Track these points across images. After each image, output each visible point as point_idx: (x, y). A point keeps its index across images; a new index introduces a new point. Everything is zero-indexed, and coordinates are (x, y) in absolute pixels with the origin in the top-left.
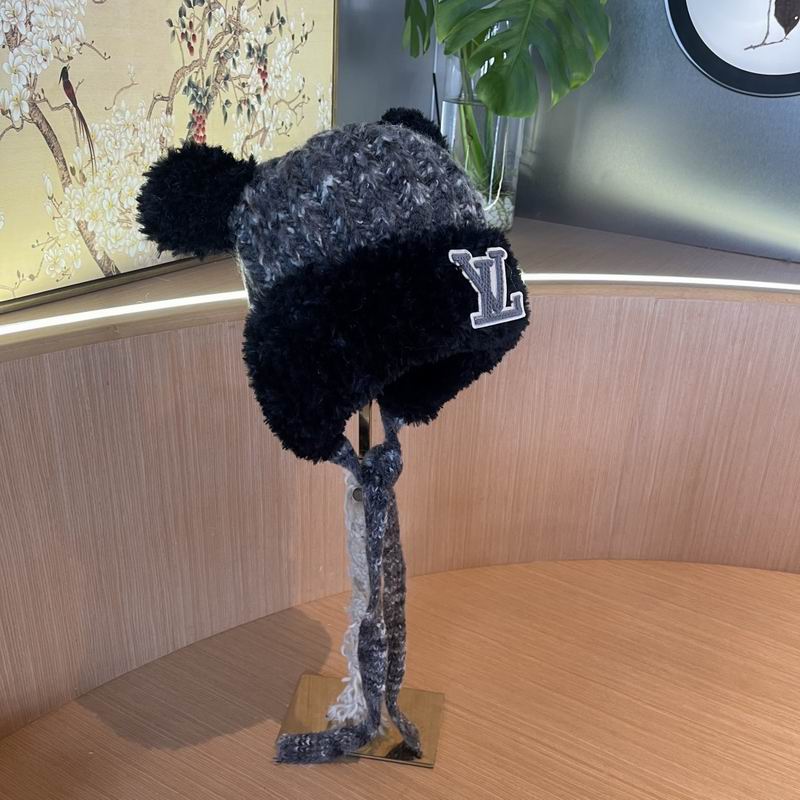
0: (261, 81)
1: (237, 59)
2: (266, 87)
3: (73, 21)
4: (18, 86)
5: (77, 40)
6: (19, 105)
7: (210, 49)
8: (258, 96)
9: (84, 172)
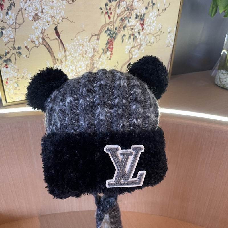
0: (141, 27)
1: (130, 20)
2: (143, 29)
3: (60, 10)
4: (38, 33)
5: (62, 17)
6: (38, 39)
7: (118, 17)
8: (139, 33)
9: (62, 60)
